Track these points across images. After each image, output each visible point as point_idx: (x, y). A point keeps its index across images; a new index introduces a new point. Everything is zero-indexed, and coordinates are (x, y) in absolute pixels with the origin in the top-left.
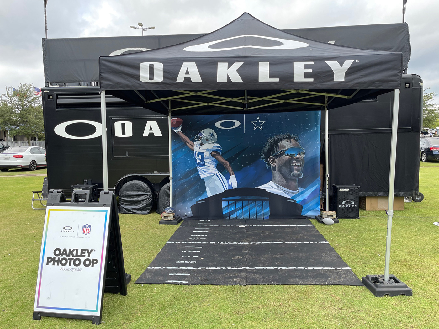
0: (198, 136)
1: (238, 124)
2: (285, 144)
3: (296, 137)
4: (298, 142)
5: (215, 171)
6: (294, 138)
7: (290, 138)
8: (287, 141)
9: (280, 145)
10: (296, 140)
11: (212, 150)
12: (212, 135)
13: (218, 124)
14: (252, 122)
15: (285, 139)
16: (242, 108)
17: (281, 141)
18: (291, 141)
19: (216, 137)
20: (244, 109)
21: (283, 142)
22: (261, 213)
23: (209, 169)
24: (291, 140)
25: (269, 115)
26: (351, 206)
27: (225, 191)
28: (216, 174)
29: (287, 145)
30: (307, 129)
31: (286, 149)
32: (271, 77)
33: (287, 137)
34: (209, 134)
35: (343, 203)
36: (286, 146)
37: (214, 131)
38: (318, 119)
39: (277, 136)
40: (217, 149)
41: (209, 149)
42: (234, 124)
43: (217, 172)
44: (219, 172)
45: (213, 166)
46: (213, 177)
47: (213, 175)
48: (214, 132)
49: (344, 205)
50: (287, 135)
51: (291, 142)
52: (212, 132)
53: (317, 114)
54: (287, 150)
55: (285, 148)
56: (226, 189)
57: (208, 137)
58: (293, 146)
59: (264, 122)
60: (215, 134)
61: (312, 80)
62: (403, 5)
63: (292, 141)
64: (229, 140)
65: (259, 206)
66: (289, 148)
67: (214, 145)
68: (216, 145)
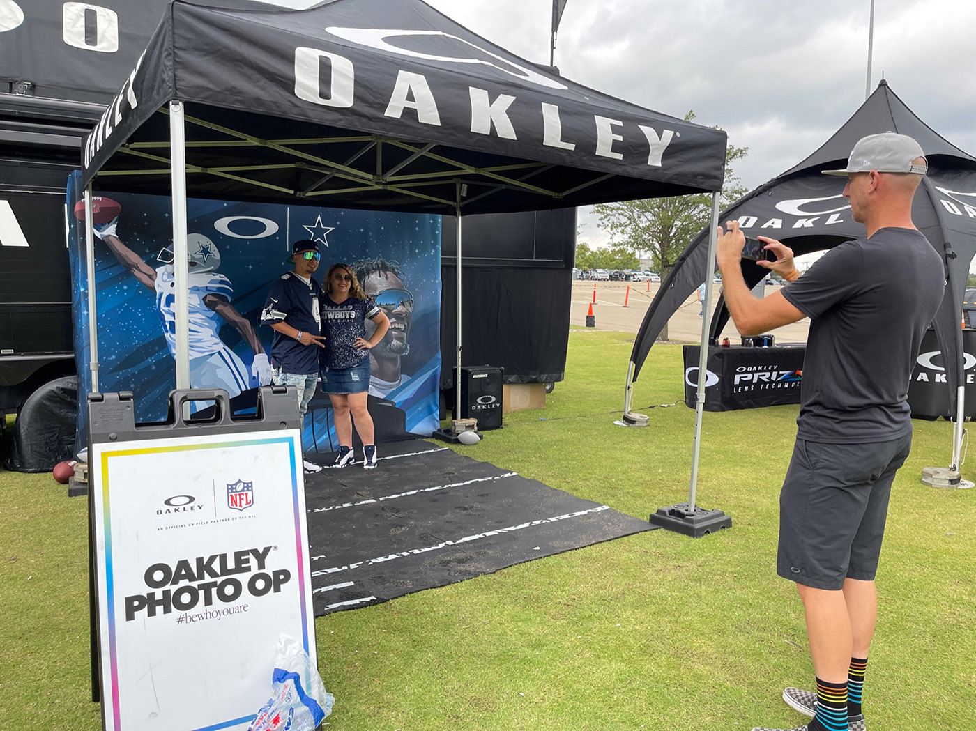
0: (168, 253)
1: (271, 227)
2: (376, 282)
3: (397, 268)
4: (400, 279)
5: (215, 344)
6: (393, 270)
7: (384, 268)
8: (380, 276)
9: (366, 284)
10: (397, 274)
11: (208, 290)
12: (205, 251)
13: (222, 225)
14: (305, 226)
15: (375, 270)
16: (292, 192)
17: (368, 274)
18: (387, 275)
19: (218, 257)
20: (295, 193)
21: (372, 276)
22: (324, 436)
23: (199, 341)
24: (388, 273)
25: (342, 213)
26: (491, 405)
27: (242, 392)
28: (219, 353)
29: (380, 283)
30: (417, 251)
31: (378, 293)
32: (564, 138)
33: (380, 266)
34: (199, 249)
35: (479, 400)
36: (379, 286)
37: (210, 242)
38: (437, 232)
39: (360, 263)
40: (219, 289)
41: (199, 286)
42: (262, 227)
43: (221, 346)
44: (226, 347)
45: (211, 332)
46: (210, 360)
47: (212, 355)
48: (212, 244)
49: (481, 405)
50: (379, 262)
51: (387, 278)
52: (205, 244)
53: (435, 221)
54: (379, 295)
55: (376, 289)
56: (244, 389)
57: (196, 256)
58: (391, 287)
59: (332, 229)
60: (214, 249)
61: (619, 156)
62: (551, 33)
63: (389, 276)
64: (250, 267)
65: (319, 422)
66: (383, 291)
67: (211, 277)
68: (218, 277)
